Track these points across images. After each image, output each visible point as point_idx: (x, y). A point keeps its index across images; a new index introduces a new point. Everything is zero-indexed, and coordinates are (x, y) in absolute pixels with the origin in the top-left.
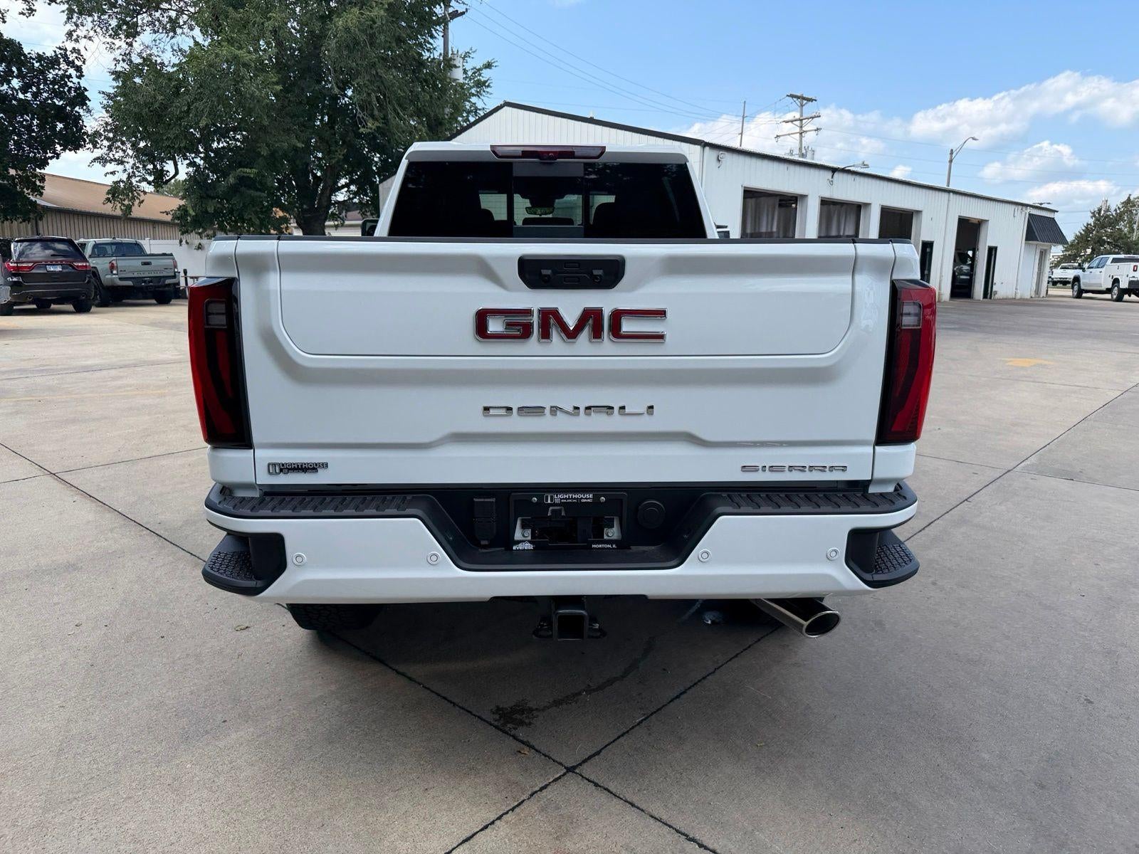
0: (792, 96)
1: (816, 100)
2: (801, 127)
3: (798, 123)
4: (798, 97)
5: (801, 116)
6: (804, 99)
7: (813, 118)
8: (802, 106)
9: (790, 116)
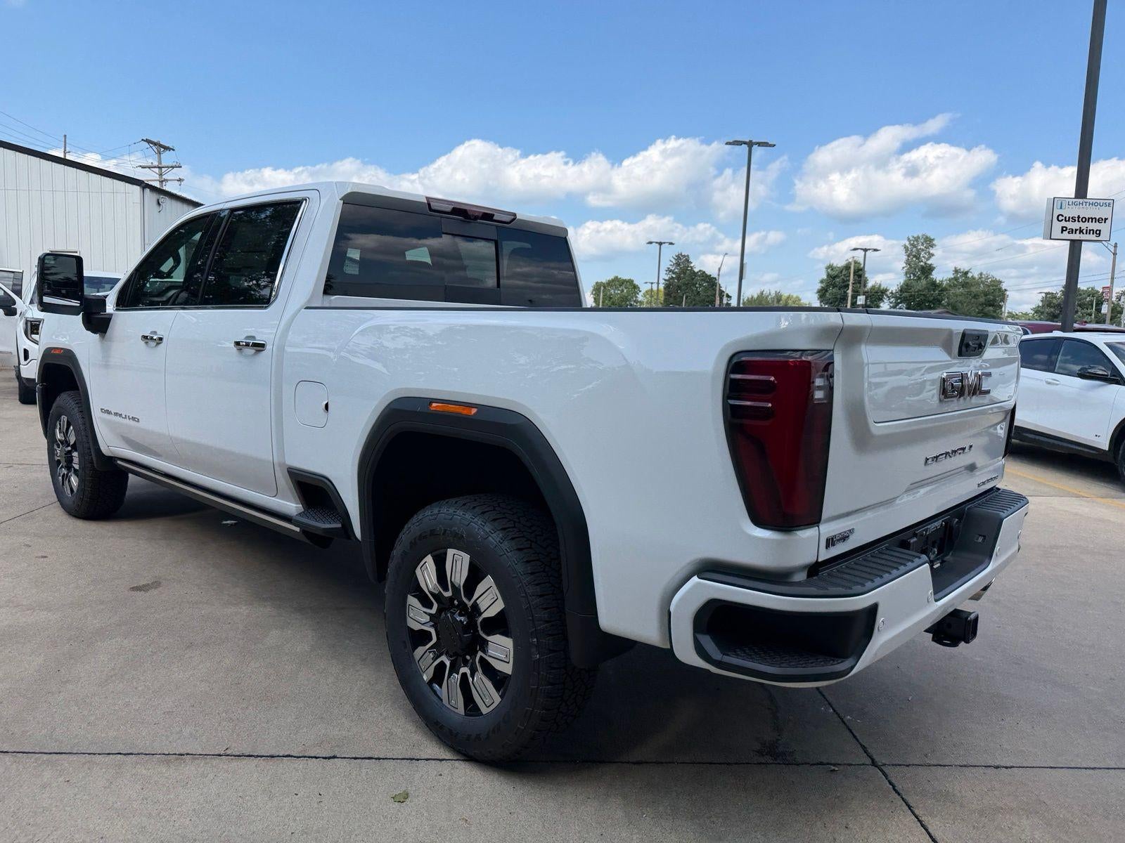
0: (148, 141)
1: (173, 150)
2: (161, 175)
3: (157, 170)
4: (155, 144)
5: (160, 162)
6: (161, 146)
7: (173, 167)
8: (159, 153)
9: (149, 162)
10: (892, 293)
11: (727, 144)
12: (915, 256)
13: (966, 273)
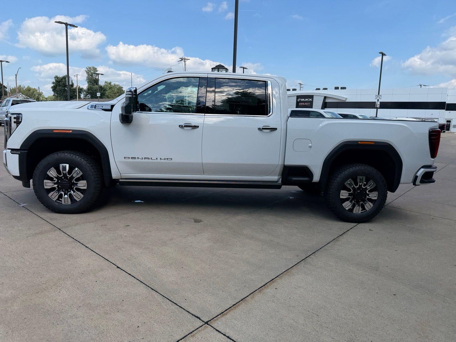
10: (84, 90)
11: (55, 22)
12: (91, 75)
13: (110, 83)
